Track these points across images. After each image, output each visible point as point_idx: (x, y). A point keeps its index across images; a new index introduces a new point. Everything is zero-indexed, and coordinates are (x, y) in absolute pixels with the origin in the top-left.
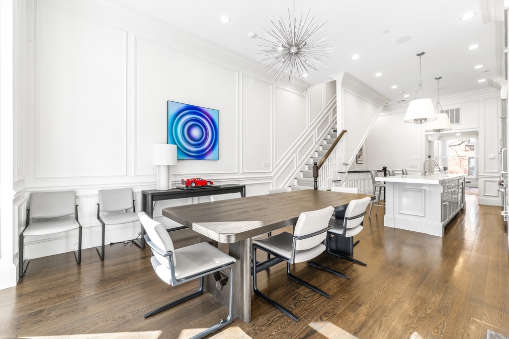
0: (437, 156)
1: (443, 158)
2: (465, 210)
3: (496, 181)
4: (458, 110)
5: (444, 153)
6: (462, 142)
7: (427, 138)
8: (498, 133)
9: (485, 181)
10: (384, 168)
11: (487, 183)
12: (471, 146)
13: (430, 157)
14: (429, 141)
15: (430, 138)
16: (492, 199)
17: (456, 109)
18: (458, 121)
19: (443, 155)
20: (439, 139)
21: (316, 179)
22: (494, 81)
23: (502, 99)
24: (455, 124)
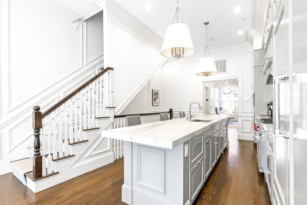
0: (213, 99)
1: (220, 101)
2: (228, 148)
3: (250, 120)
4: (225, 61)
5: (220, 98)
6: (231, 92)
7: (204, 84)
8: (251, 81)
9: (243, 120)
10: (170, 109)
11: (244, 122)
12: (236, 94)
13: (207, 100)
14: (207, 88)
15: (207, 85)
16: (247, 135)
17: (223, 60)
18: (224, 71)
19: (220, 99)
20: (215, 87)
21: (38, 132)
22: (249, 33)
23: (255, 49)
24: (223, 73)
